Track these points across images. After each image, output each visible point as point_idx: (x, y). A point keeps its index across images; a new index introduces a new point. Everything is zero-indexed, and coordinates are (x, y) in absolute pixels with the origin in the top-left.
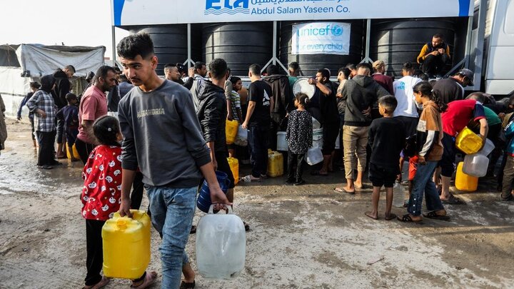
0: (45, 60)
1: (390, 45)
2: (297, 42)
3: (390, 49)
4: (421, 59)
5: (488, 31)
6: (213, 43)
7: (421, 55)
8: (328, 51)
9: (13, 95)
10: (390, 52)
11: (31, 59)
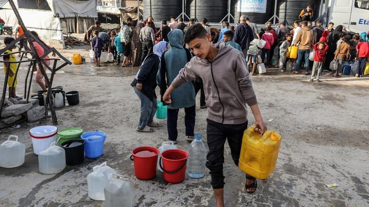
0: (66, 6)
1: (286, 9)
2: (241, 5)
3: (286, 11)
4: (300, 16)
5: (329, 5)
6: (196, 4)
7: (301, 14)
8: (256, 11)
9: (42, 29)
10: (286, 13)
11: (58, 5)
